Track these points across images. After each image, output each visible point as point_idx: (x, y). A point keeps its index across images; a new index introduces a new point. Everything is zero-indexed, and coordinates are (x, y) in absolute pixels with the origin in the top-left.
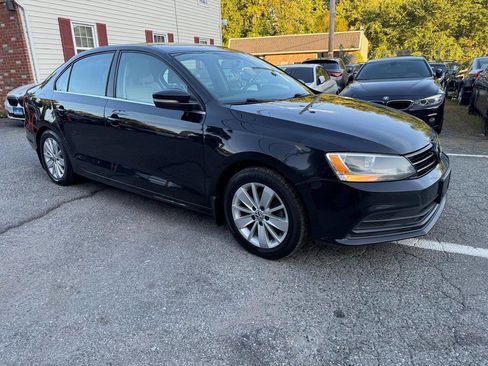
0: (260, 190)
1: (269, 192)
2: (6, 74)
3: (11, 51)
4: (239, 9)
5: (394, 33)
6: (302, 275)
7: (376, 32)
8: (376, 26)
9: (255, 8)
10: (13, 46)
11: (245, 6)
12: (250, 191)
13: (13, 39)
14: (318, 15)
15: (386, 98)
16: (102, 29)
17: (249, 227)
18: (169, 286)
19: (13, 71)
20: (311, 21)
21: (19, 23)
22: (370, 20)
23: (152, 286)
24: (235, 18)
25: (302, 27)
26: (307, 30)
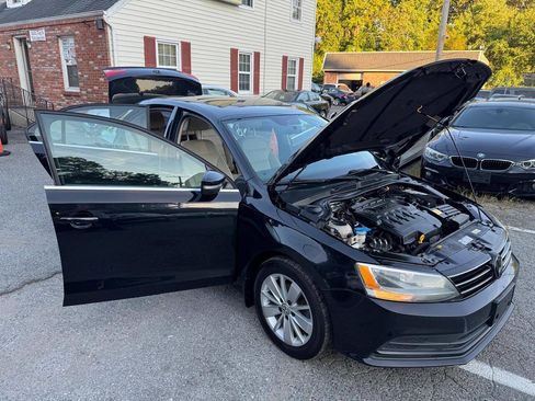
0: (288, 283)
1: (296, 288)
2: (89, 90)
3: (96, 68)
4: (341, 20)
5: (524, 54)
6: (322, 384)
7: (501, 53)
8: (502, 45)
9: (359, 19)
10: (99, 63)
11: (348, 16)
12: (278, 282)
13: (99, 57)
14: (432, 29)
15: (481, 155)
16: (186, 47)
17: (277, 317)
18: (182, 373)
19: (96, 88)
20: (423, 36)
21: (106, 41)
22: (495, 38)
23: (167, 369)
24: (336, 29)
25: (411, 41)
26: (417, 45)
